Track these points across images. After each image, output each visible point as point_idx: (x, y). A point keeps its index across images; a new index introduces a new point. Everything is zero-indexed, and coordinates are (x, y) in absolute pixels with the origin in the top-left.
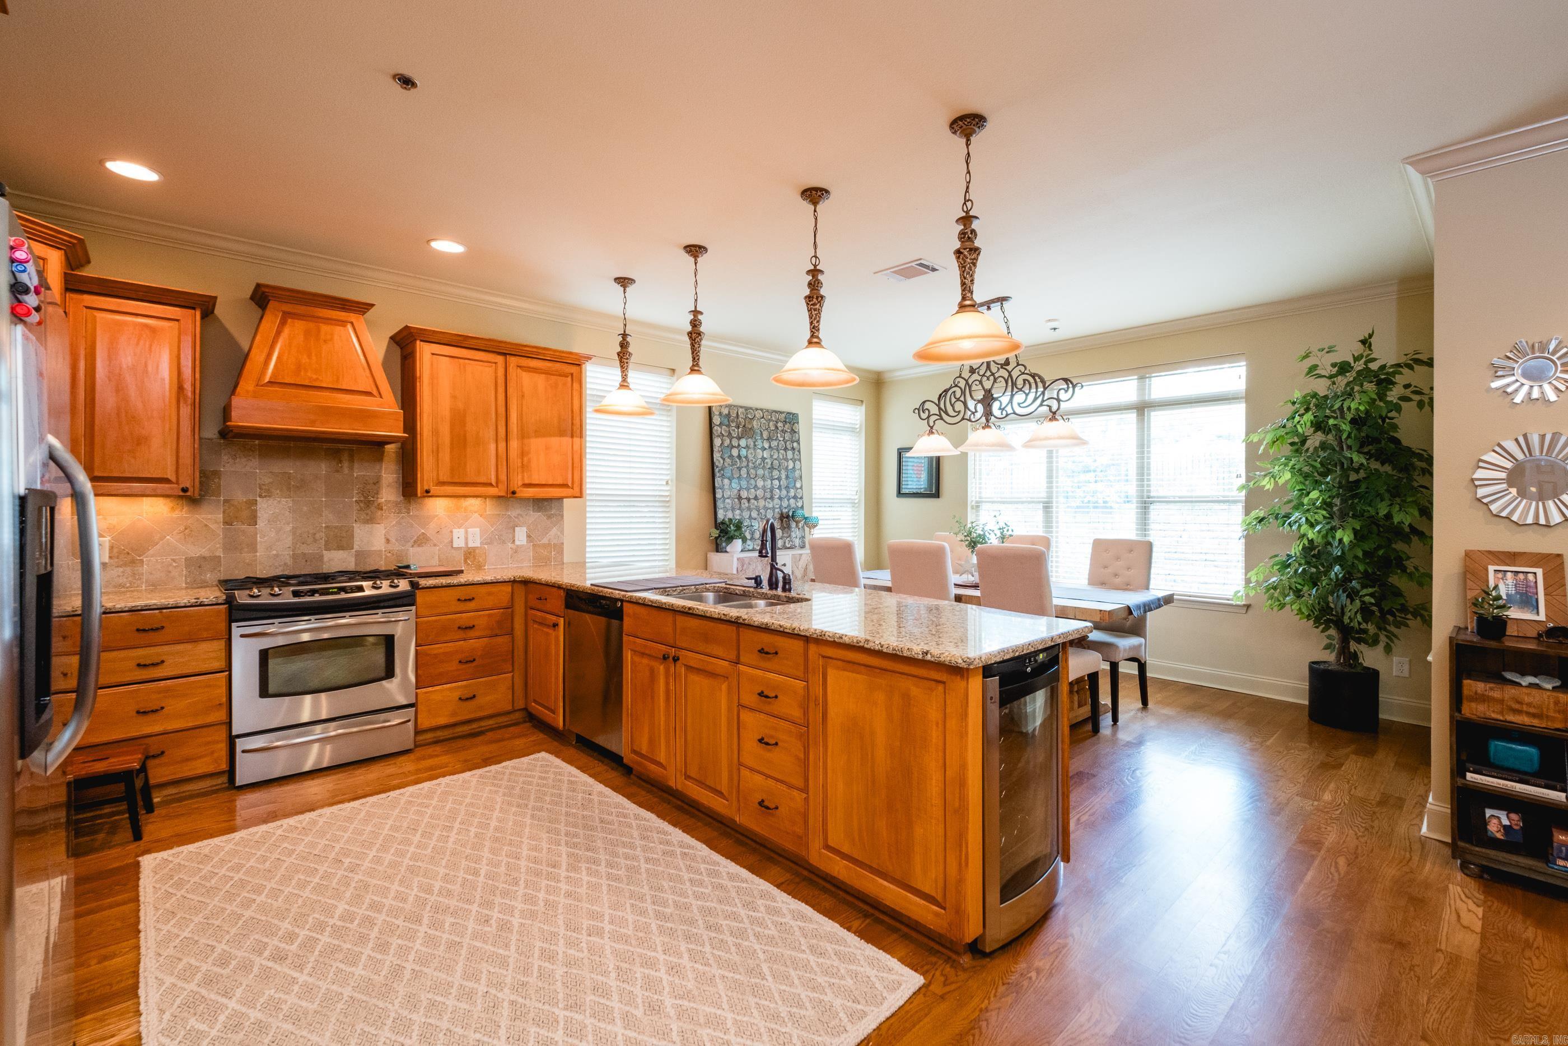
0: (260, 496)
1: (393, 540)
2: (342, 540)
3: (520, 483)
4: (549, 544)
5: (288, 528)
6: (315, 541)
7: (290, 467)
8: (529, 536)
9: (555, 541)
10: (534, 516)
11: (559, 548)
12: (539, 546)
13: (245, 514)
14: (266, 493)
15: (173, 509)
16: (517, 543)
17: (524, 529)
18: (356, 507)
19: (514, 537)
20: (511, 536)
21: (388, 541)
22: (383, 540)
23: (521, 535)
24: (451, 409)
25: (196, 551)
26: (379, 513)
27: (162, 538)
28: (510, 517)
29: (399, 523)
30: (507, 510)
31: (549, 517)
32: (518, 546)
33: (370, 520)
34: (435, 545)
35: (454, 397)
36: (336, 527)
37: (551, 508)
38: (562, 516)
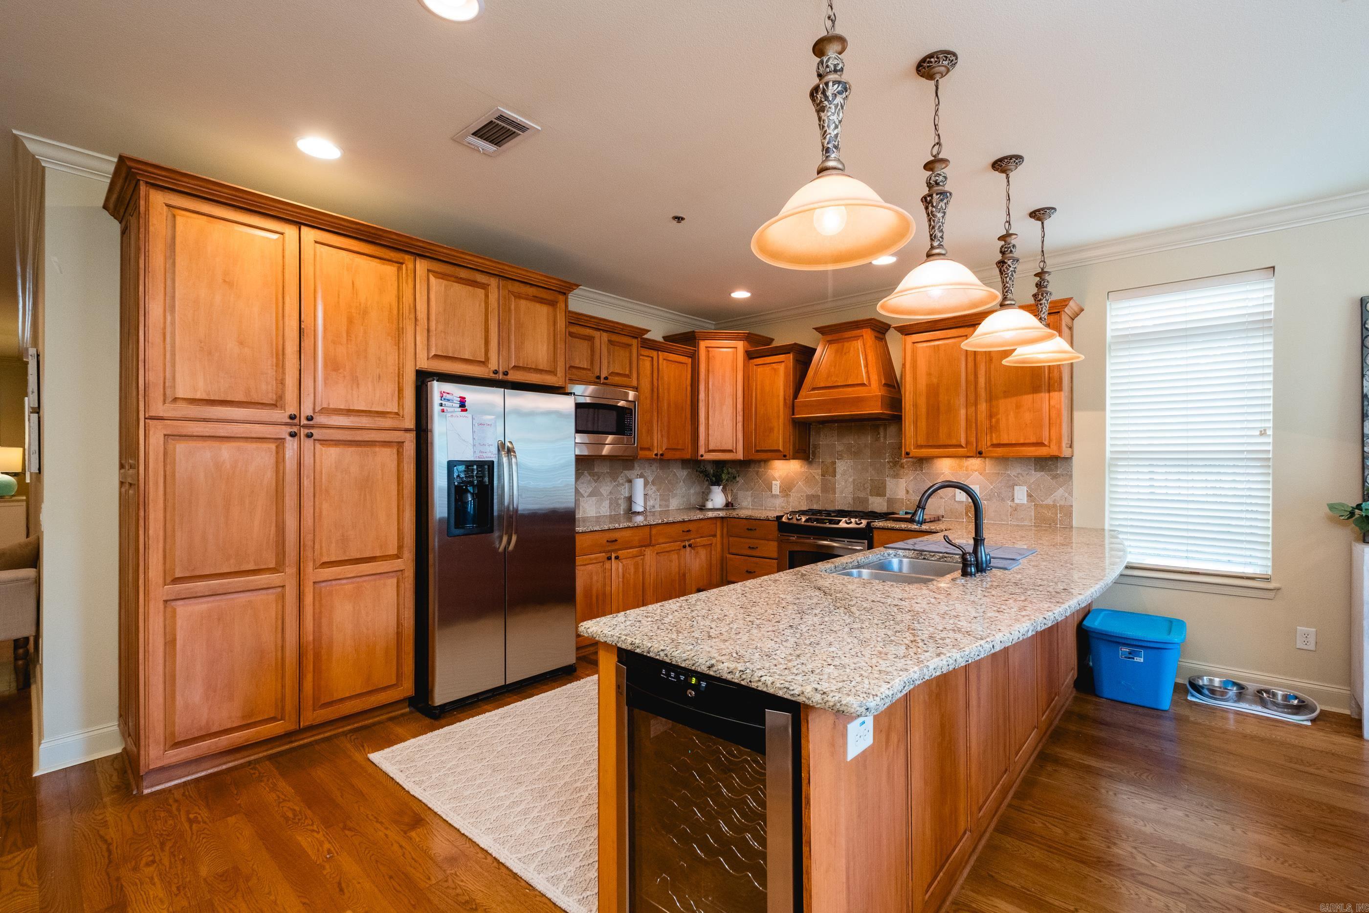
0: (838, 459)
1: (911, 492)
2: (879, 490)
3: (989, 444)
4: (1054, 506)
5: (851, 480)
6: (865, 489)
7: (851, 440)
8: (1029, 496)
9: (1062, 503)
10: (1036, 476)
11: (1068, 511)
12: (1041, 506)
13: (831, 469)
14: (841, 458)
15: (801, 467)
16: (1016, 501)
17: (1025, 488)
18: (888, 466)
19: (1013, 496)
20: (1010, 494)
21: (907, 492)
22: (904, 492)
23: (1021, 495)
24: (927, 385)
25: (810, 492)
26: (902, 470)
27: (797, 483)
28: (1009, 476)
29: (915, 478)
30: (1006, 470)
31: (1055, 477)
32: (1017, 505)
33: (896, 476)
34: (941, 498)
35: (929, 374)
36: (876, 480)
37: (1057, 467)
38: (1071, 476)
